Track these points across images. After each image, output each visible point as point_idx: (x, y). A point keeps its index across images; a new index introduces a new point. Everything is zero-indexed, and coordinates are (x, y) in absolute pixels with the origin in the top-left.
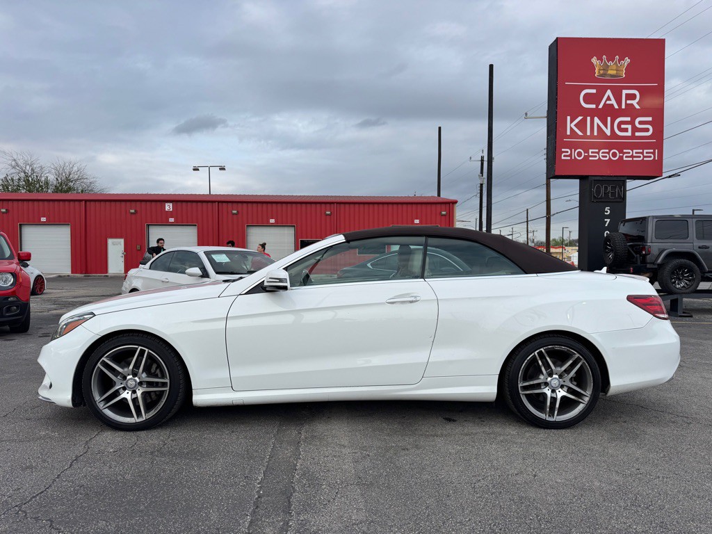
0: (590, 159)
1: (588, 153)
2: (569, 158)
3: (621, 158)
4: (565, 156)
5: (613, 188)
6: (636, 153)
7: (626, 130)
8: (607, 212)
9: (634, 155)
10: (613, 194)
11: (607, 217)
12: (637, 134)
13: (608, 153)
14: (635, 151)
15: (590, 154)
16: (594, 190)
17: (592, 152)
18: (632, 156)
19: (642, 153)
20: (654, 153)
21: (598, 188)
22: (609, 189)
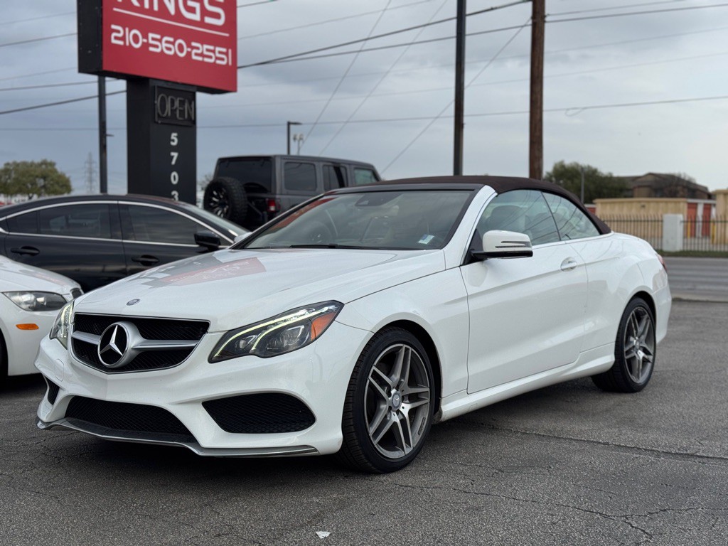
0: (151, 49)
1: (147, 38)
2: (121, 43)
3: (189, 54)
4: (116, 38)
5: (182, 103)
6: (208, 50)
7: (192, 10)
8: (173, 141)
9: (206, 53)
10: (182, 112)
11: (174, 149)
12: (208, 20)
13: (173, 43)
14: (206, 47)
15: (151, 42)
16: (158, 102)
17: (153, 39)
18: (202, 55)
19: (213, 51)
20: (226, 54)
21: (163, 100)
22: (177, 104)
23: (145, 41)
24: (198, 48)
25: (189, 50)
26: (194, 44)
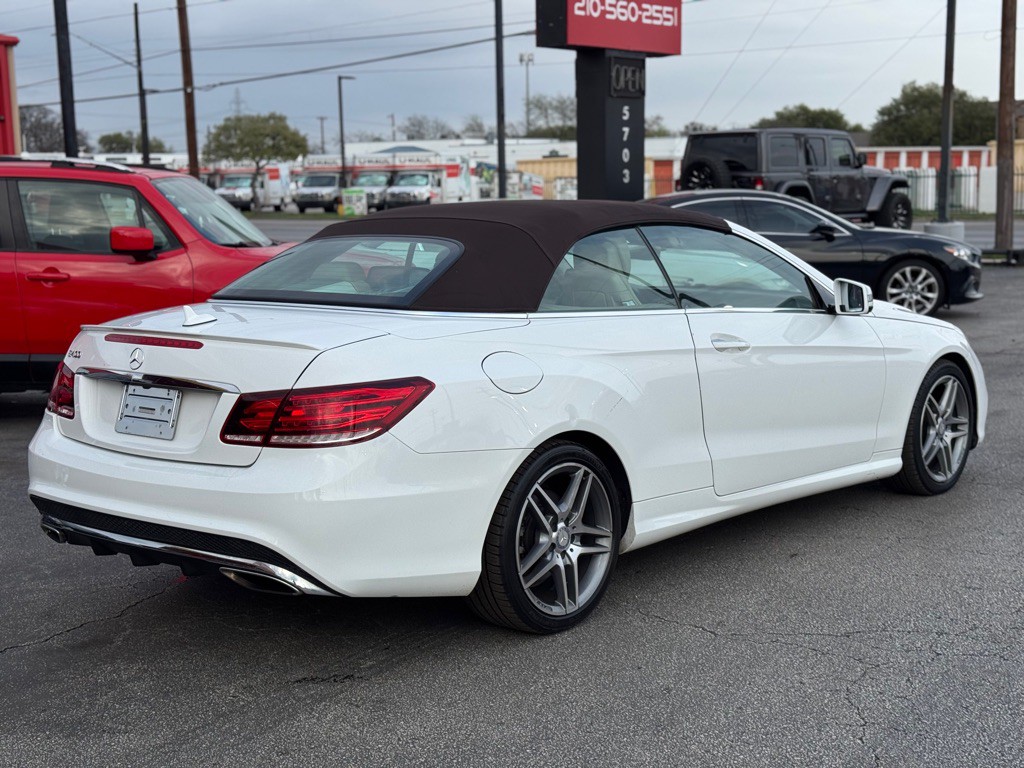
0: (607, 16)
1: (605, 5)
2: (583, 13)
3: (640, 17)
4: (580, 9)
5: (634, 72)
6: (657, 11)
8: (625, 115)
9: (654, 15)
10: (634, 83)
11: (626, 124)
13: (625, 7)
14: (655, 7)
15: (608, 8)
16: (614, 74)
17: (610, 5)
18: (651, 17)
19: (661, 12)
20: (672, 13)
21: (618, 71)
22: (629, 74)
23: (603, 8)
24: (647, 10)
25: (640, 13)
26: (645, 6)
